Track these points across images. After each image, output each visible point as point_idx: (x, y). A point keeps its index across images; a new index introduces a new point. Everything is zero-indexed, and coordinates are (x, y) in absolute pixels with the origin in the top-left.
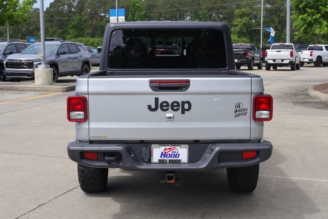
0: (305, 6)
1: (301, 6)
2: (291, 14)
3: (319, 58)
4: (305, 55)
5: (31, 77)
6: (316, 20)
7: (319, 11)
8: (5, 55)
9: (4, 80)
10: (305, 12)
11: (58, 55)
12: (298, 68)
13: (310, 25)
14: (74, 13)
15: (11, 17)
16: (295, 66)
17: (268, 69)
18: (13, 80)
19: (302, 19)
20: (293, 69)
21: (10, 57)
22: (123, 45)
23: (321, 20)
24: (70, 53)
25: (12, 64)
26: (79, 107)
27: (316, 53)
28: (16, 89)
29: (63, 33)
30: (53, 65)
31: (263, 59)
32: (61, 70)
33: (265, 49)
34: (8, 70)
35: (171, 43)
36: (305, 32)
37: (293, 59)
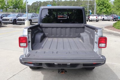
0: (100, 4)
1: (99, 4)
2: (96, 6)
3: (104, 18)
4: (100, 18)
5: (24, 24)
6: (103, 8)
7: (104, 6)
8: (17, 17)
9: (17, 24)
10: (100, 6)
11: (32, 17)
12: (98, 21)
13: (101, 9)
14: (38, 6)
15: (21, 7)
16: (97, 21)
17: (90, 21)
18: (19, 24)
19: (99, 8)
20: (97, 22)
21: (18, 18)
22: (48, 15)
23: (104, 8)
24: (35, 17)
25: (19, 20)
26: (24, 41)
27: (103, 17)
28: (19, 27)
29: (35, 11)
30: (30, 20)
31: (88, 19)
32: (33, 22)
33: (89, 16)
34: (18, 21)
35: (63, 14)
36: (100, 12)
37: (97, 19)
